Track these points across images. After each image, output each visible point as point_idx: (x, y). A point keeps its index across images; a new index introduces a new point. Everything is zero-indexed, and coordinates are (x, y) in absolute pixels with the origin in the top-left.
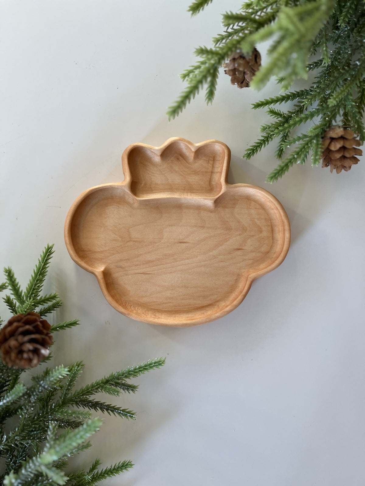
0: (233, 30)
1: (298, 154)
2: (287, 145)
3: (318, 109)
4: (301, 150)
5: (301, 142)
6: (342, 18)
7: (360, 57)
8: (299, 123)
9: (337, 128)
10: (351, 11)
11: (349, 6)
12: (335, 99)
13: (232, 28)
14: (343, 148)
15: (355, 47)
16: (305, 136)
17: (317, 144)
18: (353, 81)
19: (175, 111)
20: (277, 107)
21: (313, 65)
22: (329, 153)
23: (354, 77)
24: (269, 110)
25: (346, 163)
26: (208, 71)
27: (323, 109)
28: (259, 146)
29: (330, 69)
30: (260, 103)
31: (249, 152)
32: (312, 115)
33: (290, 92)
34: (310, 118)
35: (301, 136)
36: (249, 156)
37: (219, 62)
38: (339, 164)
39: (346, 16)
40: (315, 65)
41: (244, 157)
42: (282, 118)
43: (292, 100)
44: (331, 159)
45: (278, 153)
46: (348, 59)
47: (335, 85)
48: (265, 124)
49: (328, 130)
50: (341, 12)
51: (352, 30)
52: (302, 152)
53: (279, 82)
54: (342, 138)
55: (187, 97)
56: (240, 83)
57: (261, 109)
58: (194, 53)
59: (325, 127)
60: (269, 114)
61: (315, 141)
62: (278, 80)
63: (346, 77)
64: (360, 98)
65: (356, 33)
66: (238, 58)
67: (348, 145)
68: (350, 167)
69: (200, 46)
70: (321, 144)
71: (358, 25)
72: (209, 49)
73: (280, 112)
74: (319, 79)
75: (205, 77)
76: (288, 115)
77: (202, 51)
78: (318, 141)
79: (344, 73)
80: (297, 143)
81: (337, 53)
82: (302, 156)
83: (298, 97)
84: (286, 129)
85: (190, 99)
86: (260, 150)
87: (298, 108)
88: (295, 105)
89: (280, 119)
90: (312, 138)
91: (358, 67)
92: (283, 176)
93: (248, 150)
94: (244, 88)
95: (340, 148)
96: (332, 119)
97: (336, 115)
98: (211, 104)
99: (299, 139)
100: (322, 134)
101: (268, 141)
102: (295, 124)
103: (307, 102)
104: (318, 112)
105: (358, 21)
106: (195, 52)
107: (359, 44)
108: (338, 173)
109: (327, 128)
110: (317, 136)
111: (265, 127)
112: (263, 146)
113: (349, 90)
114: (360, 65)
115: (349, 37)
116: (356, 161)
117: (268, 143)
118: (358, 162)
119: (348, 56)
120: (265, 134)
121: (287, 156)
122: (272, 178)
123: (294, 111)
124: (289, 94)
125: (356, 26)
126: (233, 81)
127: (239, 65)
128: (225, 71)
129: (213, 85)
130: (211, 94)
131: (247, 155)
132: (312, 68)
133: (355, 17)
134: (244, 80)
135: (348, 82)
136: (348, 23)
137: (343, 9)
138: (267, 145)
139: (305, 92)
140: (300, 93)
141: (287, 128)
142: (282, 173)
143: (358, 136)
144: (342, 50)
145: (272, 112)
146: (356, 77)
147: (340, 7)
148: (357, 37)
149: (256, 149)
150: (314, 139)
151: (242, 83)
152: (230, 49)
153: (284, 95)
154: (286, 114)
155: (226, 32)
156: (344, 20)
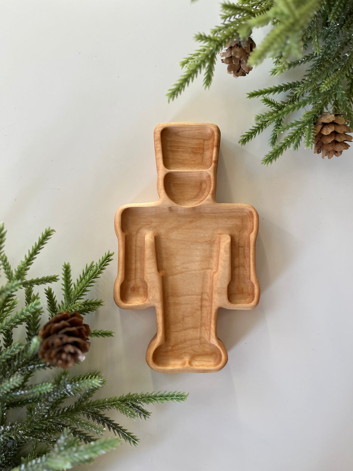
0: (229, 23)
1: (291, 138)
2: (281, 131)
3: (310, 98)
4: (294, 135)
5: (295, 128)
6: (332, 15)
7: (349, 49)
8: (292, 110)
9: (329, 115)
10: (340, 9)
11: (338, 4)
12: (326, 85)
13: (229, 21)
14: (335, 133)
15: (344, 41)
16: (298, 123)
17: (310, 129)
18: (343, 71)
19: (175, 93)
20: (271, 97)
21: (305, 59)
22: (321, 138)
23: (344, 68)
24: (264, 99)
25: (338, 148)
26: (207, 56)
27: (315, 97)
28: (254, 133)
29: (320, 62)
30: (255, 93)
31: (244, 138)
32: (305, 103)
33: (283, 84)
34: (302, 105)
35: (294, 122)
36: (244, 141)
37: (217, 49)
38: (330, 148)
39: (335, 13)
40: (306, 58)
41: (239, 142)
42: (276, 107)
43: (285, 91)
44: (323, 144)
45: (272, 141)
46: (338, 52)
47: (325, 76)
48: (259, 114)
49: (320, 116)
50: (331, 10)
51: (341, 26)
52: (295, 138)
53: (272, 74)
54: (333, 123)
55: (186, 80)
56: (236, 71)
57: (255, 98)
58: (193, 39)
59: (317, 114)
60: (263, 102)
61: (307, 127)
62: (272, 72)
63: (336, 68)
64: (349, 90)
65: (344, 29)
66: (234, 46)
67: (339, 130)
68: (341, 152)
69: (199, 33)
70: (313, 129)
71: (346, 22)
72: (207, 36)
73: (274, 101)
74: (310, 72)
75: (203, 62)
76: (281, 105)
77: (201, 38)
78: (310, 126)
79: (334, 64)
80: (290, 129)
81: (327, 47)
82: (296, 141)
83: (290, 88)
84: (280, 116)
85: (188, 82)
86: (255, 136)
87: (290, 99)
88: (288, 96)
89: (273, 108)
90: (304, 124)
91: (348, 58)
92: (277, 159)
93: (244, 136)
94: (240, 76)
95: (332, 133)
96: (323, 107)
97: (328, 103)
98: (209, 89)
99: (293, 125)
100: (314, 120)
101: (262, 128)
102: (288, 111)
103: (300, 90)
104: (310, 100)
105: (347, 18)
106: (195, 37)
107: (348, 38)
108: (329, 158)
109: (318, 115)
110: (309, 122)
111: (259, 116)
112: (258, 132)
113: (339, 79)
114: (350, 57)
115: (338, 33)
116: (347, 146)
117: (262, 130)
118: (349, 148)
119: (338, 49)
120: (259, 122)
121: (282, 140)
122: (266, 160)
123: (286, 102)
124: (282, 85)
125: (345, 23)
126: (230, 69)
127: (236, 53)
128: (222, 60)
129: (210, 70)
130: (209, 79)
131: (242, 141)
132: (303, 61)
133: (344, 15)
134: (239, 69)
135: (338, 72)
136: (337, 20)
137: (332, 7)
138: (261, 132)
139: (297, 83)
140: (293, 84)
141: (280, 114)
142: (276, 156)
143: (348, 123)
144: (332, 45)
145: (267, 101)
146: (345, 67)
147: (330, 6)
148: (346, 32)
149: (251, 135)
150: (306, 125)
151: (238, 71)
152: (227, 37)
153: (277, 86)
154: (279, 104)
155: (223, 24)
156: (333, 17)
